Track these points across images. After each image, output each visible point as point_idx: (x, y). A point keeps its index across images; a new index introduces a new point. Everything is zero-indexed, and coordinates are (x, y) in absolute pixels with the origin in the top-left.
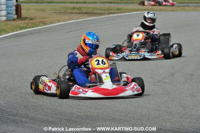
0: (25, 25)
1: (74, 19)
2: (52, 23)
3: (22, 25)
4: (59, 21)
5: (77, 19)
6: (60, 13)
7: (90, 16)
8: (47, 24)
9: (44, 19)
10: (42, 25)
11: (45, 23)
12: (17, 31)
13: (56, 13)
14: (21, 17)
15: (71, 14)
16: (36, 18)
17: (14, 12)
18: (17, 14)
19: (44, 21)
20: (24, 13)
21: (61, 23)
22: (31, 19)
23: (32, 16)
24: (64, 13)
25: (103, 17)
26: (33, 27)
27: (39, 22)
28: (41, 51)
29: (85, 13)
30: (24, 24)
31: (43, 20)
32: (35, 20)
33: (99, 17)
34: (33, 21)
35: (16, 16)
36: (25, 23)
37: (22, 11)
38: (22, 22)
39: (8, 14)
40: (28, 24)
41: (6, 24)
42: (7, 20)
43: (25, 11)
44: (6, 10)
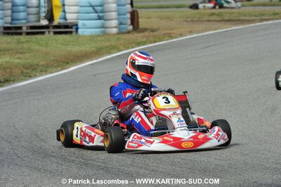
0: (144, 40)
1: (212, 30)
2: (181, 35)
3: (140, 40)
4: (191, 32)
5: (217, 29)
6: (192, 21)
7: (236, 24)
8: (175, 38)
9: (171, 30)
10: (167, 38)
11: (173, 35)
12: (133, 47)
13: (187, 21)
14: (138, 27)
15: (207, 23)
16: (159, 29)
17: (129, 21)
18: (132, 23)
19: (171, 34)
20: (142, 22)
21: (195, 35)
22: (152, 31)
23: (155, 26)
24: (198, 21)
25: (253, 25)
26: (155, 42)
27: (164, 34)
28: (166, 75)
29: (229, 21)
30: (143, 37)
31: (170, 32)
32: (158, 32)
33: (247, 26)
34: (155, 33)
35: (131, 27)
36: (145, 36)
37: (140, 20)
38: (140, 35)
39: (121, 24)
40: (148, 37)
41: (118, 39)
42: (119, 33)
43: (144, 20)
44: (118, 19)
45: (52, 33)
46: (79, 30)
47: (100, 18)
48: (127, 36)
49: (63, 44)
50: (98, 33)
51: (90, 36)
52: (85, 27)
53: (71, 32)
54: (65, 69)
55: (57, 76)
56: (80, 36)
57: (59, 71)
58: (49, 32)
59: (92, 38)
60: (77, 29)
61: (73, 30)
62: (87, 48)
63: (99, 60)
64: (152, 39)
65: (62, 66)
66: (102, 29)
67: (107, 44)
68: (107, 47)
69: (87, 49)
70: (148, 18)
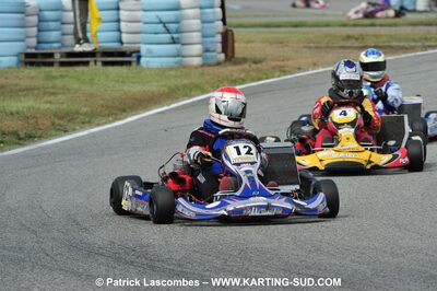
0: (242, 75)
2: (300, 69)
3: (235, 75)
4: (315, 65)
6: (317, 47)
8: (291, 73)
9: (283, 60)
10: (278, 74)
11: (287, 69)
13: (310, 48)
14: (233, 56)
15: (341, 51)
16: (265, 59)
17: (219, 47)
18: (224, 50)
19: (283, 67)
20: (240, 49)
21: (321, 70)
22: (255, 62)
23: (259, 55)
24: (327, 47)
25: (412, 54)
26: (260, 79)
27: (274, 68)
30: (241, 72)
31: (282, 64)
32: (264, 64)
33: (403, 56)
34: (259, 65)
35: (222, 56)
36: (243, 71)
37: (236, 45)
38: (236, 68)
39: (207, 50)
40: (248, 72)
41: (203, 74)
42: (203, 65)
43: (242, 45)
44: (202, 43)
45: (99, 64)
46: (142, 60)
47: (174, 41)
48: (216, 70)
49: (117, 81)
50: (171, 64)
51: (160, 69)
52: (151, 54)
53: (129, 63)
54: (120, 119)
55: (108, 129)
56: (144, 69)
57: (110, 122)
58: (95, 62)
59: (162, 71)
60: (139, 58)
61: (133, 59)
62: (154, 87)
63: (173, 106)
64: (254, 74)
65: (116, 114)
66: (178, 59)
67: (185, 82)
68: (185, 86)
69: (154, 89)
70: (249, 42)
